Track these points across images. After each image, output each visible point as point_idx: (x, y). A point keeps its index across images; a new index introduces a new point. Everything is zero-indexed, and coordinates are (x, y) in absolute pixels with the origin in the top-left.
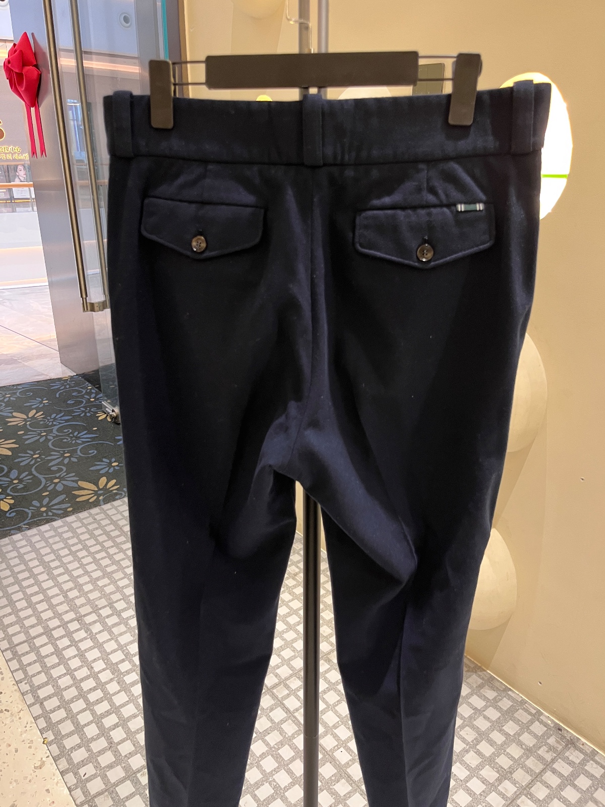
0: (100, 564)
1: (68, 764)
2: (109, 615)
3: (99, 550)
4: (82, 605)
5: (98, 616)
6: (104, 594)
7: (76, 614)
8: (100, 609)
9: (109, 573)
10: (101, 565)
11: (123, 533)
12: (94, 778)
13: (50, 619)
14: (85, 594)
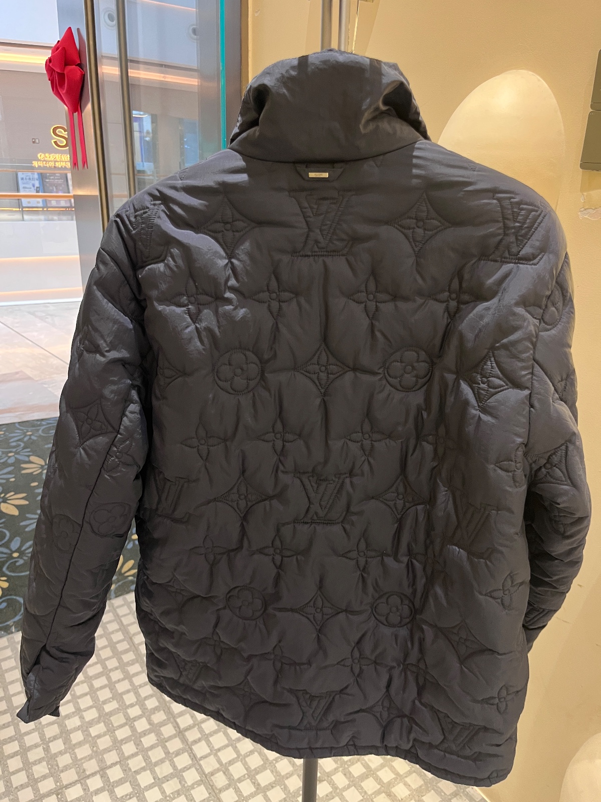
0: (98, 696)
2: (98, 790)
3: (99, 674)
4: (66, 768)
5: (84, 790)
6: (96, 751)
7: (56, 782)
8: (88, 777)
9: (107, 714)
10: (99, 700)
11: (133, 647)
13: (22, 787)
14: (70, 748)
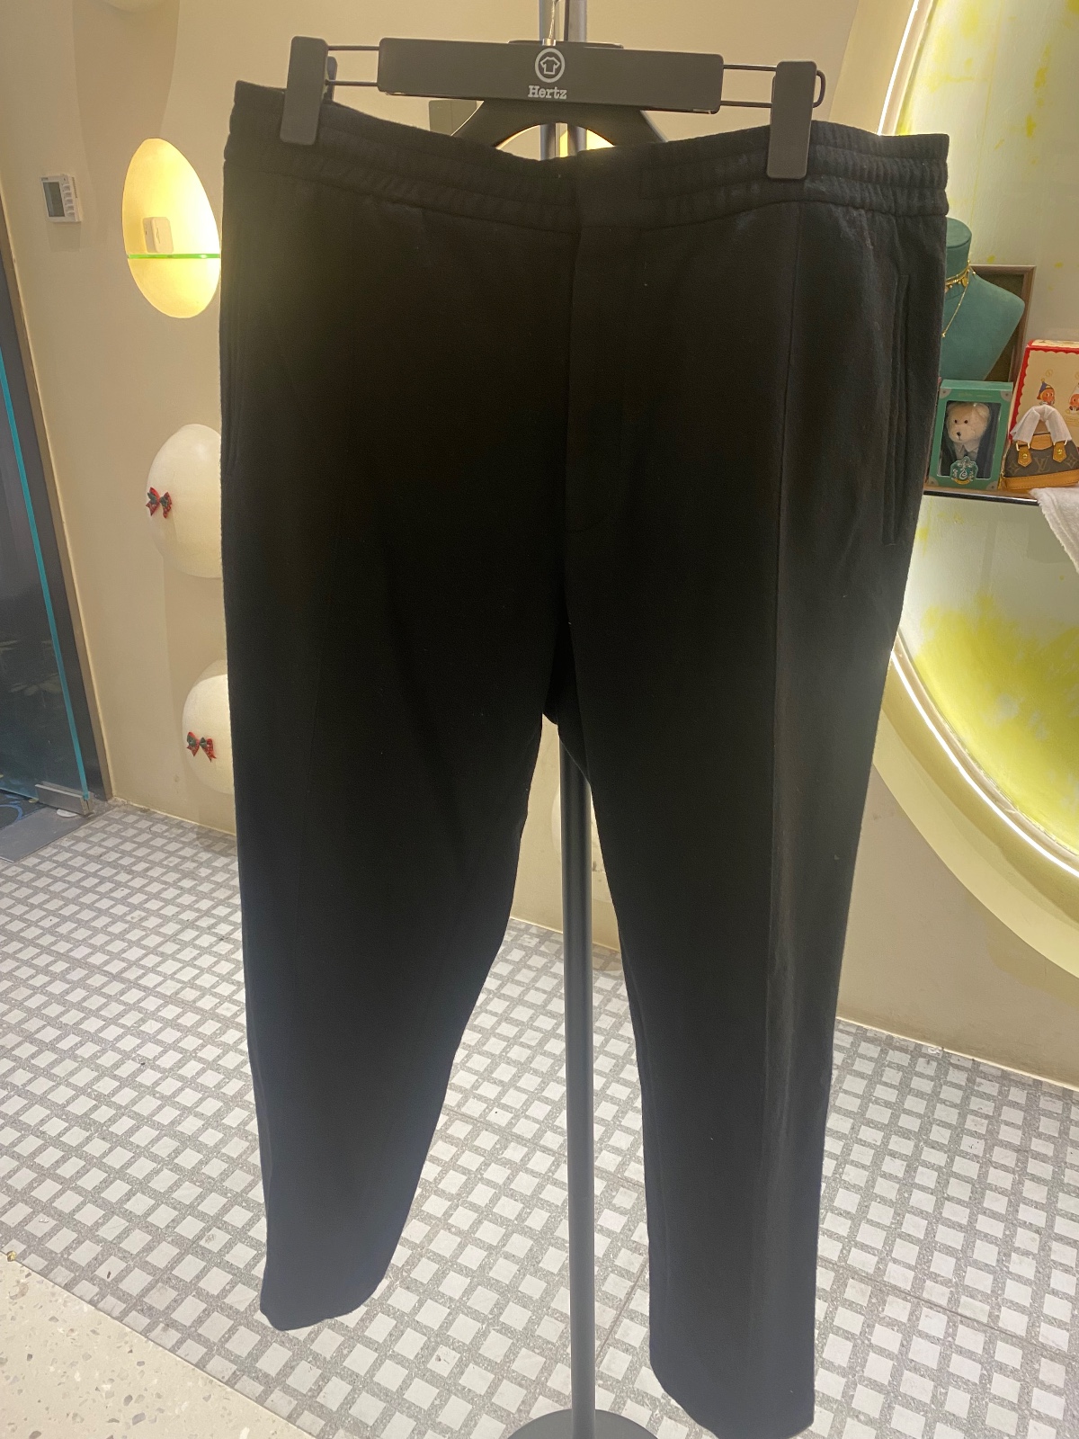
1: (72, 1271)
12: (128, 1274)
